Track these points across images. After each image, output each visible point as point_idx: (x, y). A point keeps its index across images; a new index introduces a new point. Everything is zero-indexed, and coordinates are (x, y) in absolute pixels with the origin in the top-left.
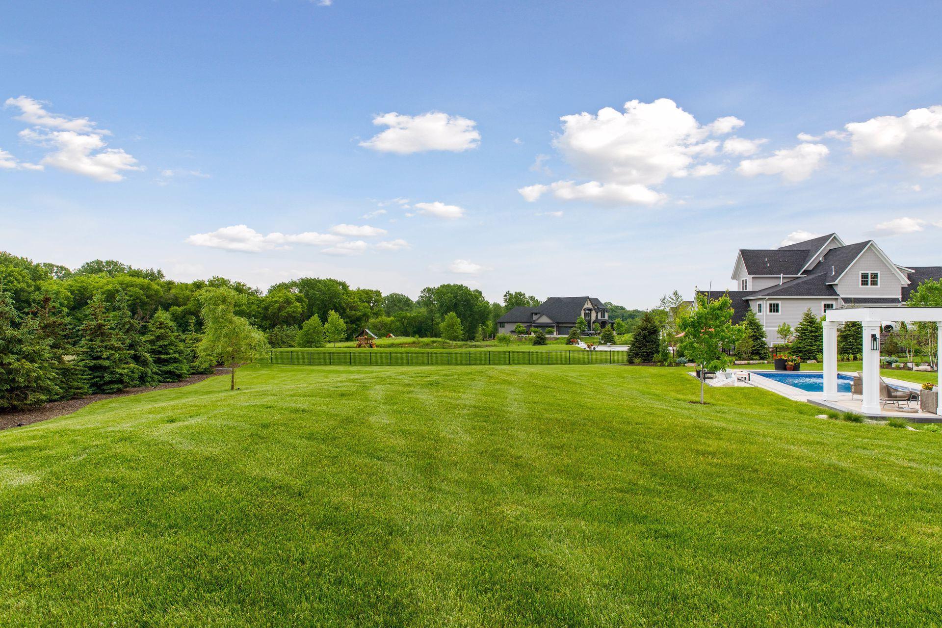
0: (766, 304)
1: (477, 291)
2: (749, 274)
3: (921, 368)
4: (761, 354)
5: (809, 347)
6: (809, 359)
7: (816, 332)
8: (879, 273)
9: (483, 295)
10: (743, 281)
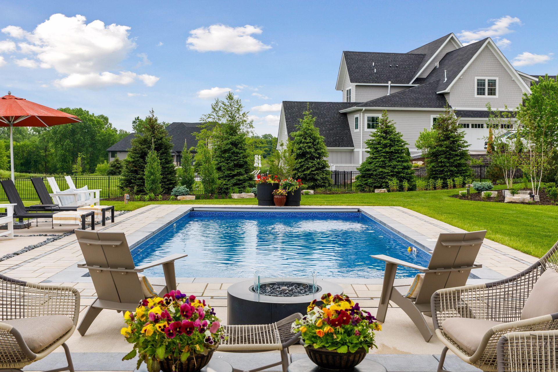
0: (363, 117)
1: (102, 117)
2: (352, 81)
3: (517, 197)
4: (316, 180)
5: (381, 170)
6: (380, 187)
7: (391, 146)
8: (497, 79)
9: (110, 121)
10: (347, 91)
